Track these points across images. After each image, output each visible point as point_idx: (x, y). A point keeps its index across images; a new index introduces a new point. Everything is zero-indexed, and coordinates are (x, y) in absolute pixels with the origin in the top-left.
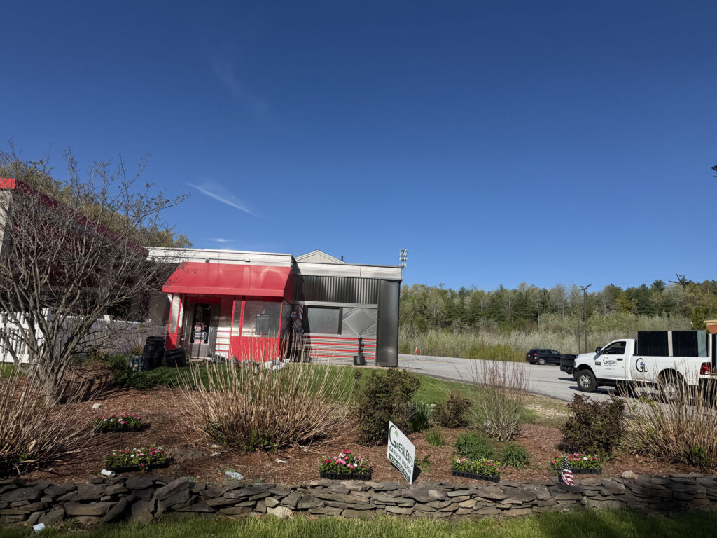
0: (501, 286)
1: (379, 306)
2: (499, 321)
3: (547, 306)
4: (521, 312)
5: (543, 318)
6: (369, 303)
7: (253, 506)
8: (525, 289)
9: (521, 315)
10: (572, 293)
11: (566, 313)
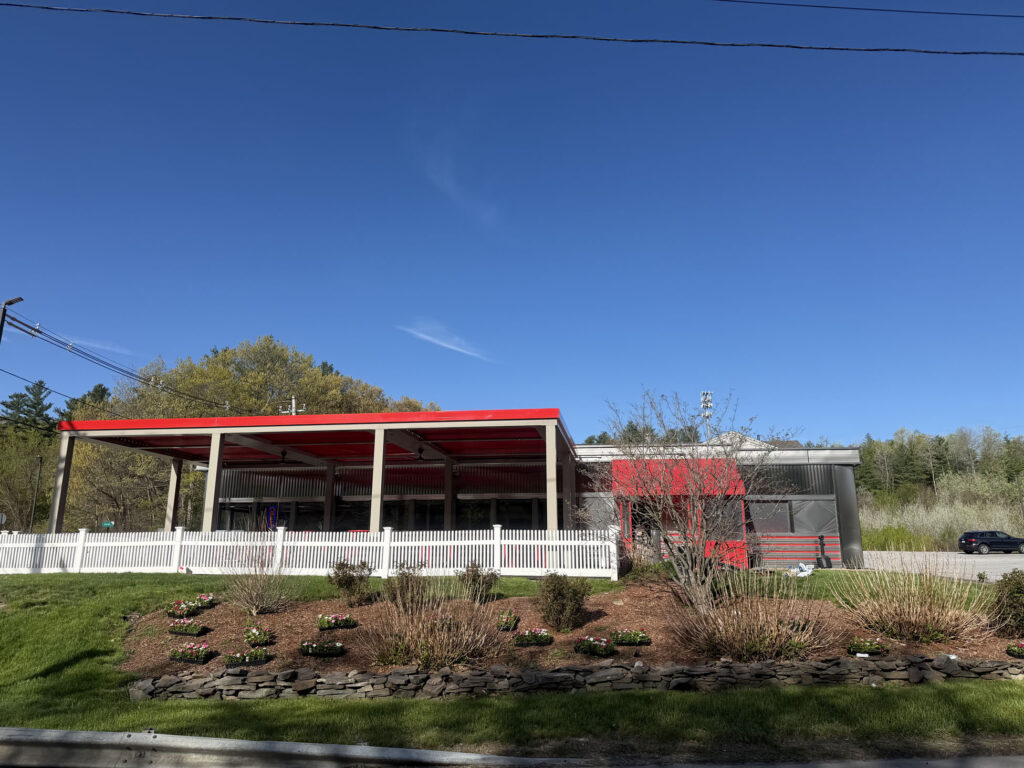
0: (868, 437)
1: (837, 497)
2: (873, 491)
3: (945, 462)
4: (907, 475)
5: (944, 481)
6: (824, 494)
7: (1001, 674)
8: (906, 440)
9: (906, 478)
10: (985, 440)
11: (977, 470)
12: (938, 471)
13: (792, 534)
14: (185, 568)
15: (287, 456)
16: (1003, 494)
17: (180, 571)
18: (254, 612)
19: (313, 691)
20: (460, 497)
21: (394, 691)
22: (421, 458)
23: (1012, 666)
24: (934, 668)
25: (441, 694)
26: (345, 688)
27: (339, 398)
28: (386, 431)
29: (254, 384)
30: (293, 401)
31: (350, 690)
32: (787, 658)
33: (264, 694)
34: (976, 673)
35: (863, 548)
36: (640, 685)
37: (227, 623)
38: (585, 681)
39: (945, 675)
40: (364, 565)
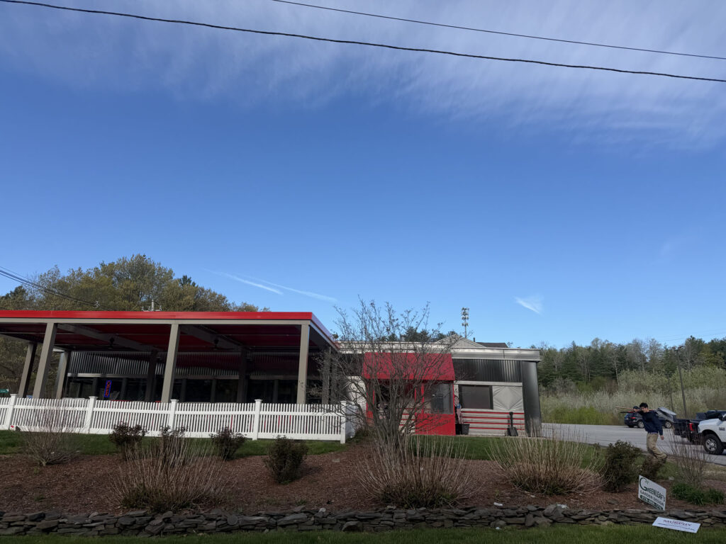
0: (573, 343)
1: (523, 384)
2: (576, 381)
3: (625, 363)
4: (599, 371)
5: (623, 376)
6: (515, 382)
7: (593, 521)
8: (599, 346)
9: (598, 373)
10: (651, 348)
11: (646, 369)
12: (620, 369)
13: (491, 411)
14: (15, 426)
15: (114, 343)
16: (662, 386)
17: (11, 428)
18: (44, 463)
19: (55, 530)
20: (253, 377)
21: (122, 530)
22: (216, 347)
23: (602, 514)
24: (544, 515)
25: (159, 533)
26: (82, 527)
27: (192, 302)
28: (180, 326)
29: (127, 290)
30: (153, 303)
31: (87, 530)
32: (438, 507)
33: (14, 532)
34: (574, 519)
35: (542, 421)
36: (320, 527)
37: (18, 471)
38: (276, 523)
39: (551, 521)
40: (138, 428)
